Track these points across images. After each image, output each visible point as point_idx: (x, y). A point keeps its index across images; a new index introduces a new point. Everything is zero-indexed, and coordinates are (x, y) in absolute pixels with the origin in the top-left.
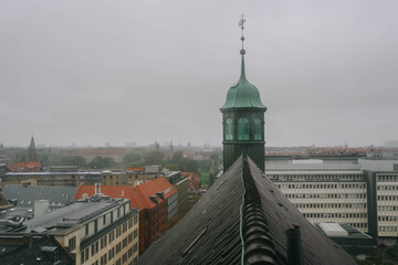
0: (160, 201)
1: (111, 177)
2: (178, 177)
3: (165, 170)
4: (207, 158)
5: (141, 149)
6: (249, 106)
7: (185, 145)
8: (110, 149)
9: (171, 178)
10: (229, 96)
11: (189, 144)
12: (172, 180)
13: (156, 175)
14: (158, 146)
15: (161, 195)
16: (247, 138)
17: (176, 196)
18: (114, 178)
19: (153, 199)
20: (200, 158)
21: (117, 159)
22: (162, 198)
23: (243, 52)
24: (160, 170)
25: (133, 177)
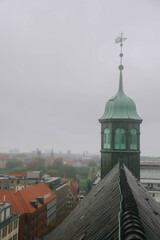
0: (40, 205)
2: (57, 183)
3: (46, 176)
4: (85, 166)
5: (24, 155)
6: (126, 117)
7: (65, 152)
9: (51, 183)
10: (108, 108)
11: (69, 152)
12: (52, 186)
13: (37, 181)
14: (39, 153)
15: (41, 201)
16: (123, 147)
17: (55, 202)
19: (33, 204)
20: (78, 165)
22: (42, 203)
23: (121, 68)
24: (41, 175)
25: (15, 182)
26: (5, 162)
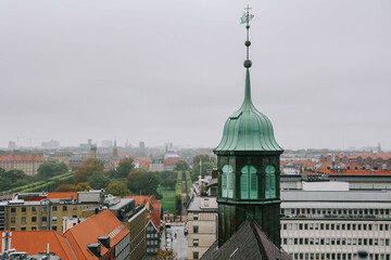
0: (104, 251)
1: (24, 210)
2: (130, 207)
4: (170, 169)
8: (16, 152)
9: (119, 211)
10: (227, 132)
11: (142, 144)
12: (121, 215)
13: (98, 207)
14: (94, 149)
15: (105, 242)
16: (254, 195)
17: (127, 240)
18: (29, 211)
19: (95, 251)
20: (159, 168)
21: (30, 169)
22: (108, 246)
23: (248, 64)
24: (103, 197)
25: (60, 208)
26: (37, 166)
